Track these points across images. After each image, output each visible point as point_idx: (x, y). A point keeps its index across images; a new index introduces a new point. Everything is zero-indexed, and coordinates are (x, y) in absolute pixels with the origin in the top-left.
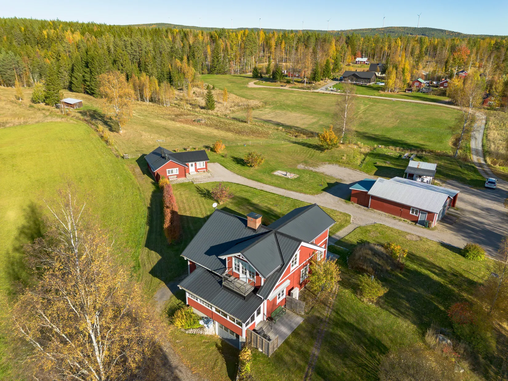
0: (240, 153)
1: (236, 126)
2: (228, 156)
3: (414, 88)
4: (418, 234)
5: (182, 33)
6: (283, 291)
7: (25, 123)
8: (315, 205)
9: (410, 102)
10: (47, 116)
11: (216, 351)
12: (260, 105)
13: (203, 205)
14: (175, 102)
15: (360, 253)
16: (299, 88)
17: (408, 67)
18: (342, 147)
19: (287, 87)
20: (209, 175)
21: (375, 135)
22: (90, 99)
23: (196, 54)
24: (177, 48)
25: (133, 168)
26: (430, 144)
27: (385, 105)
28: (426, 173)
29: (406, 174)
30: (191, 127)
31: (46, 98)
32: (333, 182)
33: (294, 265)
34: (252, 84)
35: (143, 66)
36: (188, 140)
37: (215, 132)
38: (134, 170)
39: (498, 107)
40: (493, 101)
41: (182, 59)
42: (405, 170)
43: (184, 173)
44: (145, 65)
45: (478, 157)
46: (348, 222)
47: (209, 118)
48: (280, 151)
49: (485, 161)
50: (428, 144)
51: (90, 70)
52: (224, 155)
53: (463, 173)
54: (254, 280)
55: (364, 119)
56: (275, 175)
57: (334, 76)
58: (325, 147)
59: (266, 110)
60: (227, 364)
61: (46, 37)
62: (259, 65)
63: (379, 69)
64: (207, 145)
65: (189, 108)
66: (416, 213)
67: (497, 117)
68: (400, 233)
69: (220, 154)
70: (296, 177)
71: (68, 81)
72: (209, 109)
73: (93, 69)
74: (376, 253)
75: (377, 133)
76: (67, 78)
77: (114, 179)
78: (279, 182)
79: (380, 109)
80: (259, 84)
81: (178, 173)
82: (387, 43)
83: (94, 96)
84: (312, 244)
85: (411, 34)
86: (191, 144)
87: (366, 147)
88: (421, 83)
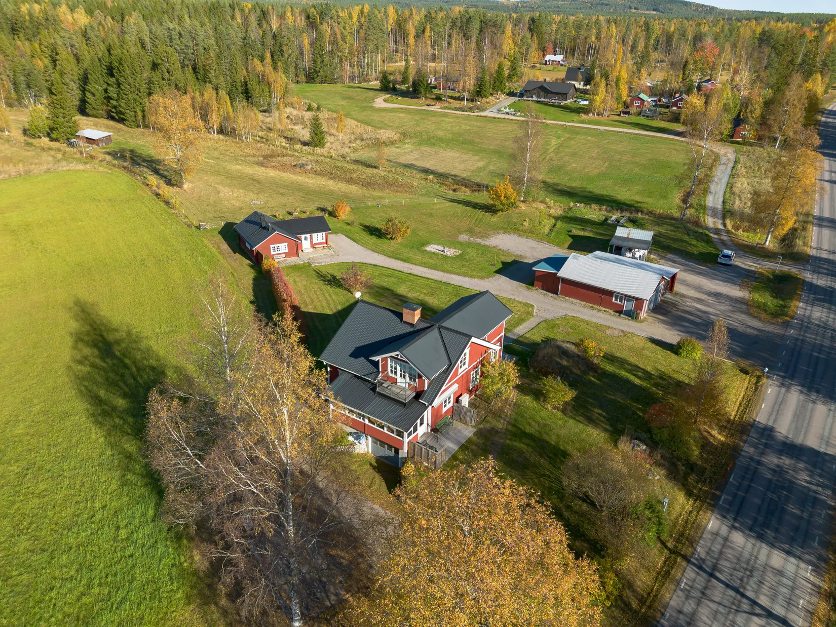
0: (373, 218)
1: (362, 175)
2: (355, 223)
3: (633, 110)
4: (621, 328)
5: (258, 11)
6: (450, 398)
7: (28, 173)
8: (487, 292)
9: (627, 133)
10: (59, 161)
11: (371, 470)
12: (396, 138)
13: (330, 295)
14: (260, 134)
15: (545, 351)
16: (456, 109)
17: (624, 75)
18: (523, 207)
19: (437, 108)
20: (332, 252)
21: (571, 188)
22: (119, 130)
23: (285, 48)
24: (253, 39)
25: (216, 243)
26: (649, 200)
27: (589, 138)
28: (638, 245)
29: (612, 246)
30: (292, 176)
31: (52, 129)
32: (509, 260)
33: (464, 366)
34: (381, 101)
35: (202, 72)
36: (291, 199)
37: (331, 185)
38: (219, 247)
39: (754, 139)
40: (747, 131)
41: (262, 59)
42: (610, 240)
43: (295, 249)
44: (205, 70)
45: (715, 220)
46: (529, 314)
47: (317, 161)
48: (431, 215)
49: (724, 225)
50: (647, 200)
51: (117, 80)
52: (350, 222)
53: (691, 244)
54: (416, 384)
55: (556, 162)
56: (427, 251)
57: (510, 88)
58: (498, 208)
59: (407, 146)
60: (386, 482)
61: (27, 18)
62: (390, 67)
63: (580, 77)
64: (322, 206)
65: (284, 144)
66: (621, 301)
67: (751, 156)
68: (598, 327)
69: (343, 221)
70: (457, 254)
71: (77, 99)
72: (316, 146)
73: (122, 79)
74: (565, 353)
75: (574, 185)
76: (77, 93)
77: (194, 260)
78: (434, 262)
79: (580, 144)
80: (392, 102)
81: (287, 251)
82: (594, 31)
83: (124, 124)
84: (484, 340)
85: (635, 9)
86: (297, 204)
87: (557, 207)
88: (644, 101)
